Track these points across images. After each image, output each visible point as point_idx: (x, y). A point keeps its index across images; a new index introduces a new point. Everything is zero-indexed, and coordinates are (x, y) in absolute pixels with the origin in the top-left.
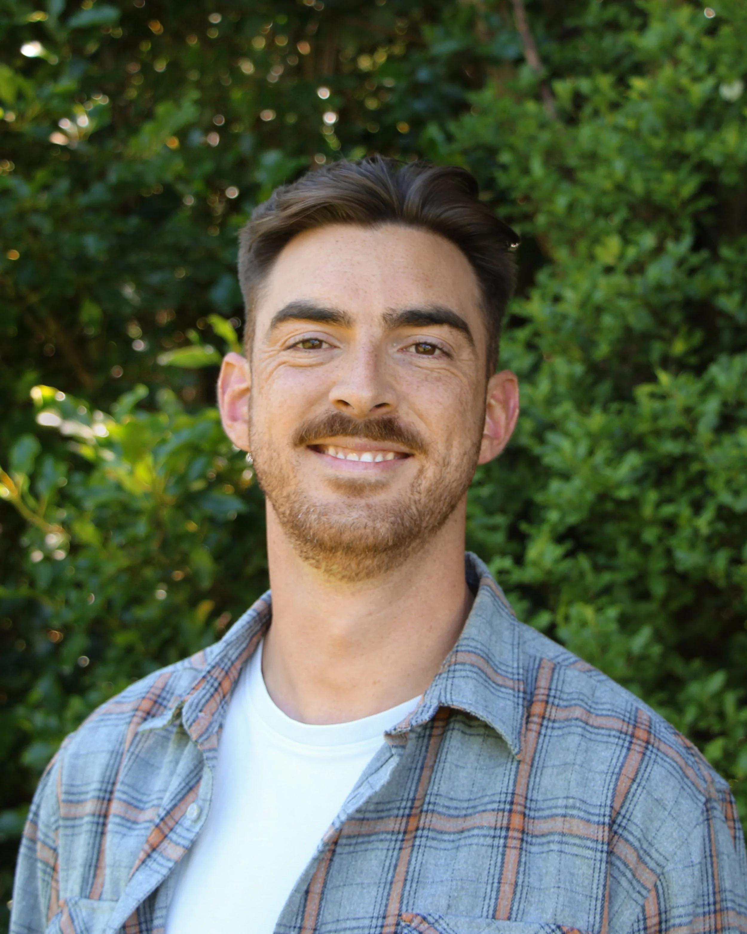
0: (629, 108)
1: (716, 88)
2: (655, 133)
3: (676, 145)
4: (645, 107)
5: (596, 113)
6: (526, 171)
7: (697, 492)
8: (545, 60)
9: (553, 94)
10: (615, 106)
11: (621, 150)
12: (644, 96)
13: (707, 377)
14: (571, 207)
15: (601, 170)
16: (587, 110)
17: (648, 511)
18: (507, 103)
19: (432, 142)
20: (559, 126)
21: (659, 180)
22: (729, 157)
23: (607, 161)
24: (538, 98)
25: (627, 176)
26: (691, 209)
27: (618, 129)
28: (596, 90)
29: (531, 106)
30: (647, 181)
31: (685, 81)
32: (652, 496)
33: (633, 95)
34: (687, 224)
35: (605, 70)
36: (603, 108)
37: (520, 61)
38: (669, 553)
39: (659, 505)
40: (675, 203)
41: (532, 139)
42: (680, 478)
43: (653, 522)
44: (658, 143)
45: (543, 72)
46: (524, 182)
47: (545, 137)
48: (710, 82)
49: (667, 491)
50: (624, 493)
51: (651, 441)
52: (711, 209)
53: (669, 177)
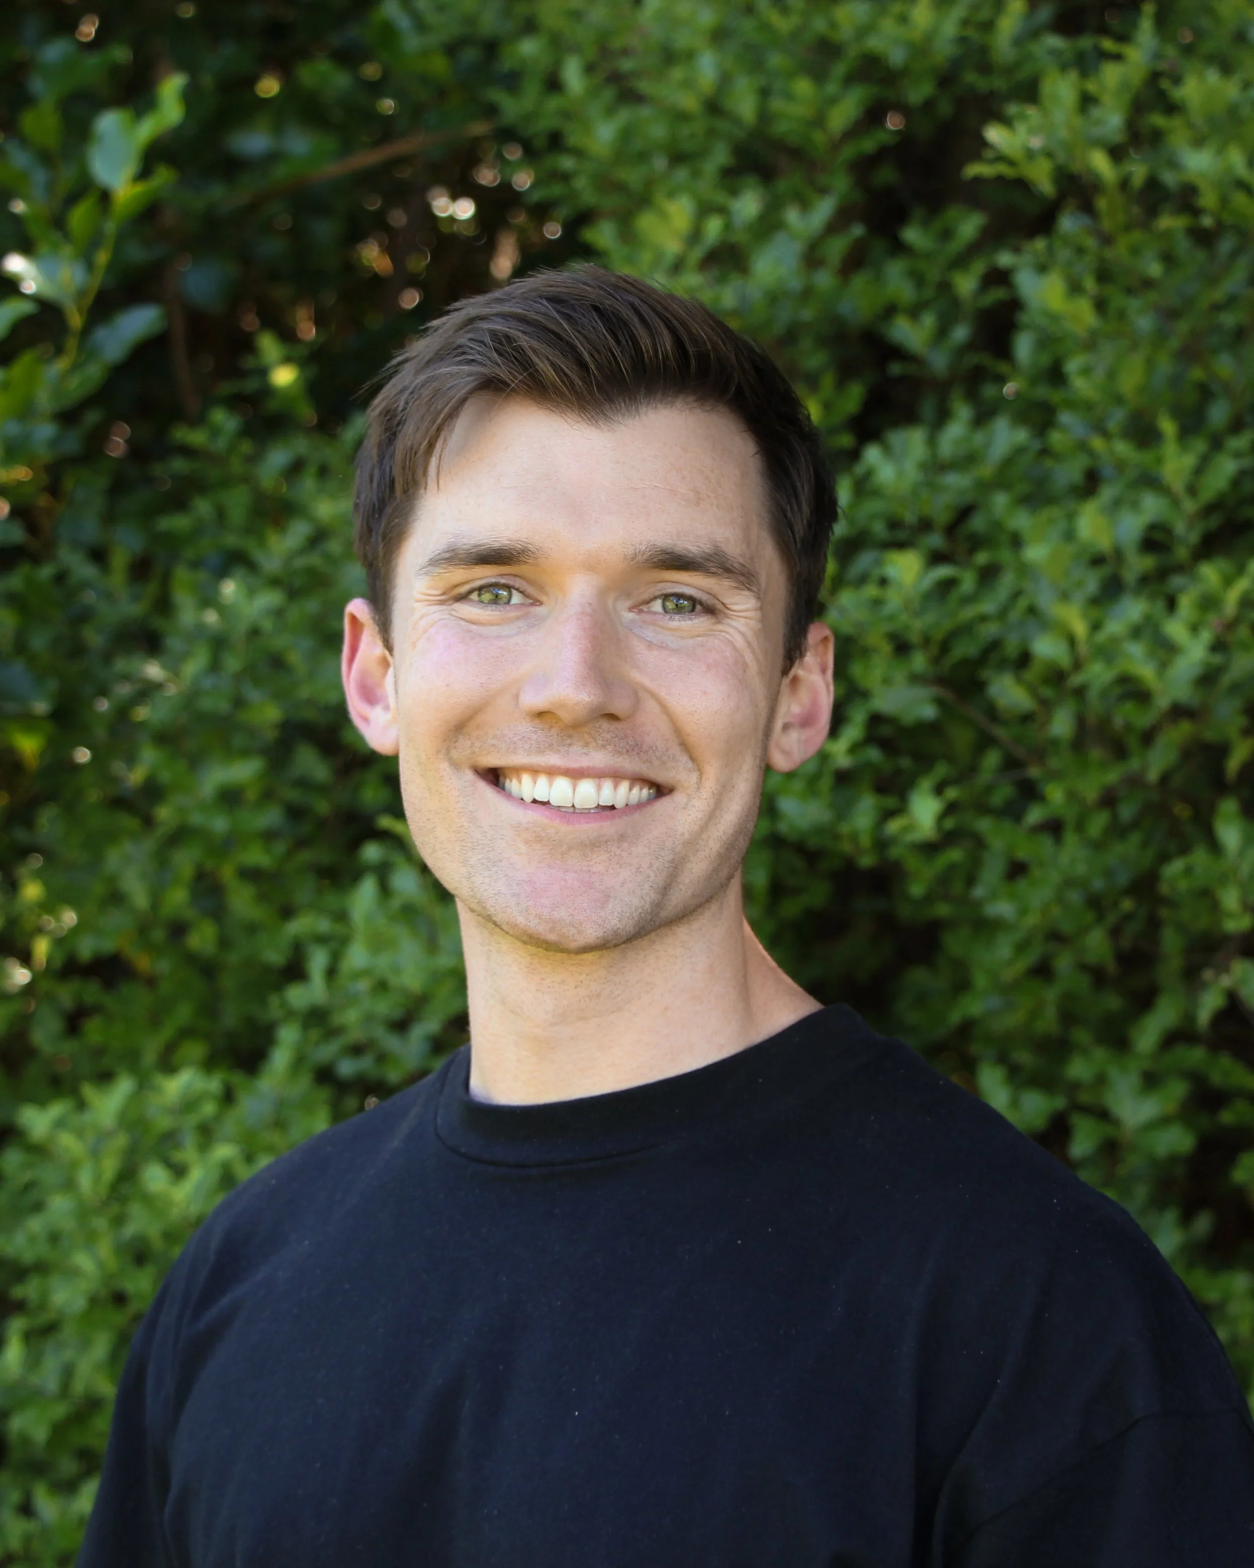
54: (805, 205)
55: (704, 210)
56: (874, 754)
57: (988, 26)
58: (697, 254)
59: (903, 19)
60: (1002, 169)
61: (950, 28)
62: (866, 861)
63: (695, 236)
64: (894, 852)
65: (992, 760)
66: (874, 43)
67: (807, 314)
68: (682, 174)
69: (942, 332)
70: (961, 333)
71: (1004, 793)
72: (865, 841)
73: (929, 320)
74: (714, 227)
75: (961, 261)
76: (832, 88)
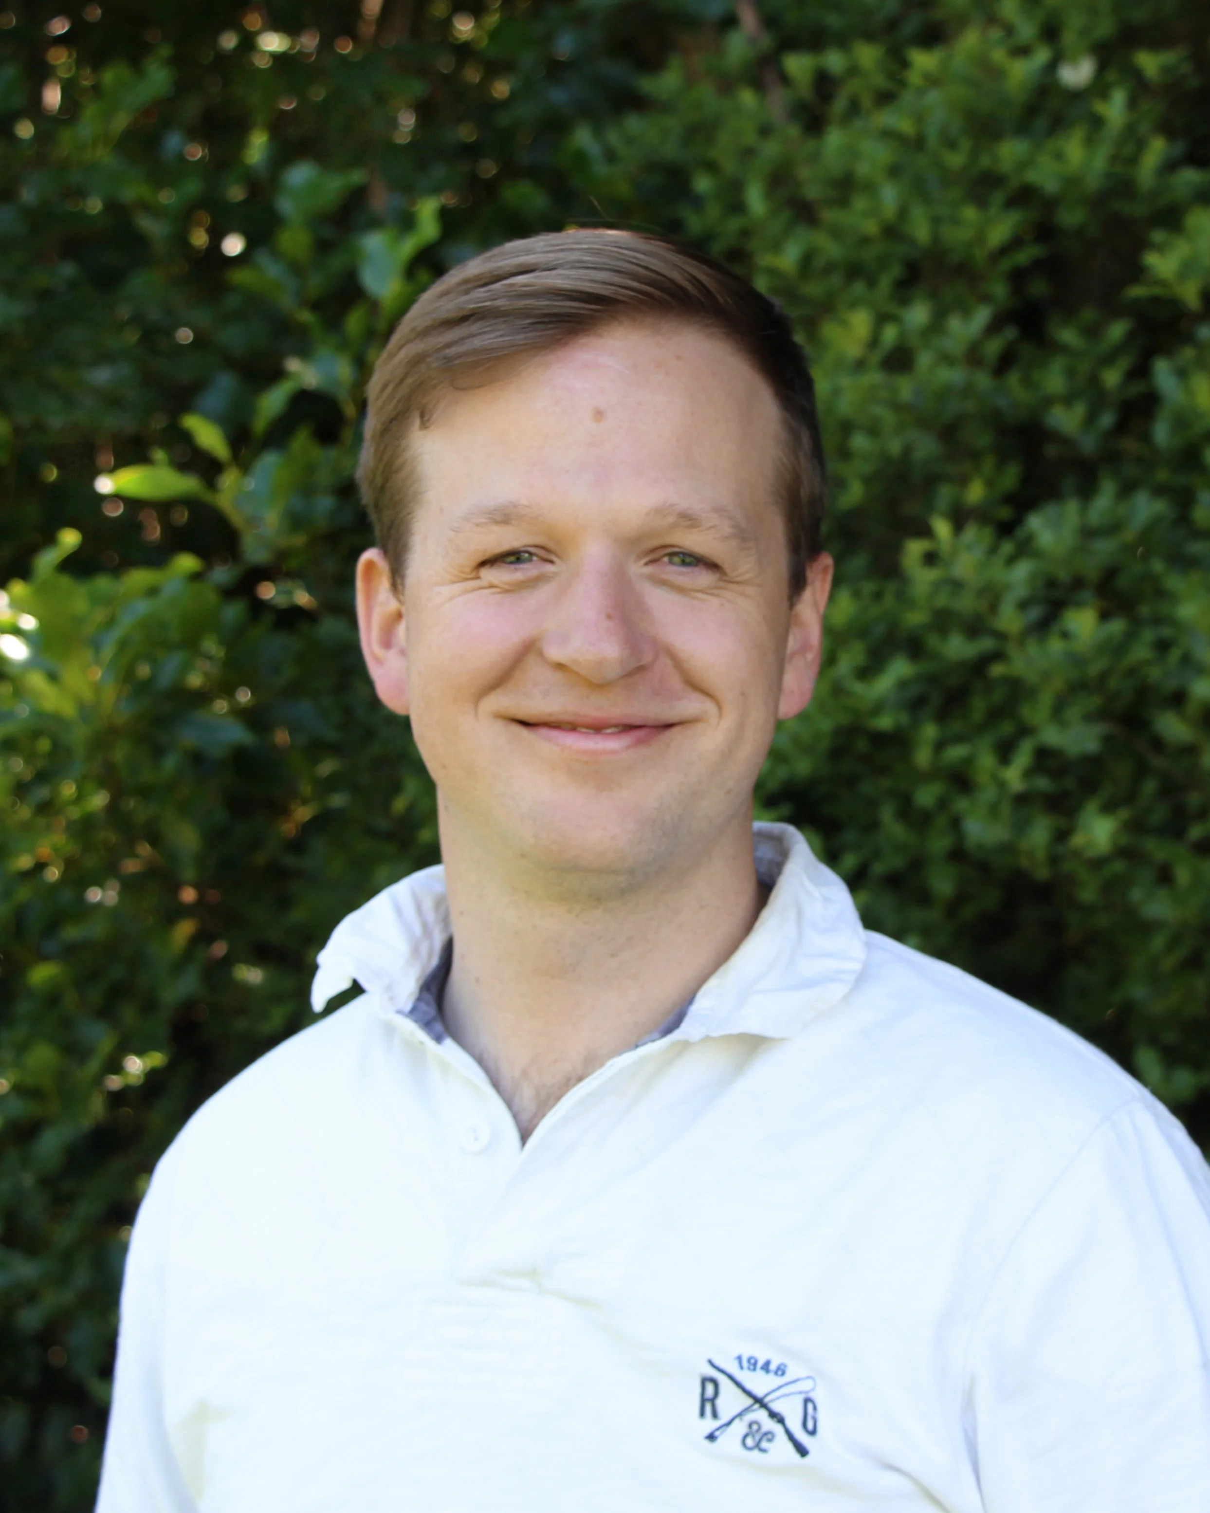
0: (907, 98)
1: (1052, 66)
2: (951, 144)
3: (985, 161)
4: (934, 97)
5: (854, 108)
6: (737, 207)
7: (1007, 728)
8: (770, 21)
9: (785, 79)
10: (885, 98)
11: (894, 171)
12: (932, 81)
13: (1020, 533)
14: (807, 261)
15: (860, 203)
16: (839, 105)
17: (923, 757)
18: (706, 92)
19: (581, 157)
20: (793, 131)
21: (956, 221)
22: (1072, 182)
23: (870, 188)
24: (758, 84)
25: (903, 213)
26: (1006, 264)
27: (888, 134)
28: (853, 71)
29: (747, 98)
30: (936, 221)
31: (999, 55)
32: (930, 731)
33: (914, 78)
34: (1000, 290)
35: (869, 36)
36: (866, 101)
37: (730, 22)
38: (956, 823)
39: (940, 746)
40: (980, 255)
41: (748, 153)
42: (979, 706)
43: (934, 774)
44: (955, 160)
45: (766, 42)
46: (734, 224)
47: (771, 149)
48: (1042, 56)
49: (956, 726)
50: (885, 722)
51: (933, 641)
52: (1037, 265)
53: (970, 213)
54: (966, 313)
55: (882, 319)
56: (1043, 783)
57: (1134, 160)
58: (876, 358)
59: (1059, 156)
60: (1157, 291)
61: (1100, 162)
62: (1042, 874)
63: (874, 342)
64: (1068, 866)
65: (1150, 787)
66: (1033, 177)
67: (970, 406)
68: (858, 288)
69: (1091, 419)
70: (1107, 420)
71: (1159, 815)
72: (1041, 855)
73: (1079, 410)
74: (890, 334)
75: (1109, 359)
76: (993, 211)
